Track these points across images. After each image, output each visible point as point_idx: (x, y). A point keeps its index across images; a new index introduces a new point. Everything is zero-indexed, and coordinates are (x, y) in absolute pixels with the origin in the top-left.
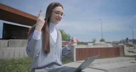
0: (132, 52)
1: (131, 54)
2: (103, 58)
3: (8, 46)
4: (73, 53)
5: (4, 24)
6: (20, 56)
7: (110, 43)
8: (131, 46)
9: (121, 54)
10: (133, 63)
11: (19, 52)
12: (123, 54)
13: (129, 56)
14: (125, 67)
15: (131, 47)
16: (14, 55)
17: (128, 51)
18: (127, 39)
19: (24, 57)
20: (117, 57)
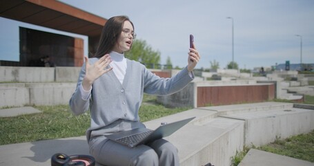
0: (294, 93)
1: (292, 97)
2: (240, 103)
4: (193, 95)
5: (21, 29)
7: (249, 71)
8: (294, 79)
9: (271, 98)
10: (287, 111)
12: (273, 98)
13: (285, 101)
14: (274, 117)
15: (293, 83)
17: (286, 91)
18: (288, 63)
20: (262, 102)
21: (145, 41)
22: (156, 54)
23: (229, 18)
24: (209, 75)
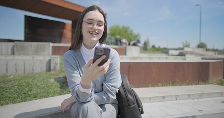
3: (13, 53)
5: (26, 17)
6: (16, 71)
11: (16, 65)
16: (7, 70)
19: (24, 73)
21: (129, 27)
22: (136, 36)
23: (198, 5)
24: (177, 52)
